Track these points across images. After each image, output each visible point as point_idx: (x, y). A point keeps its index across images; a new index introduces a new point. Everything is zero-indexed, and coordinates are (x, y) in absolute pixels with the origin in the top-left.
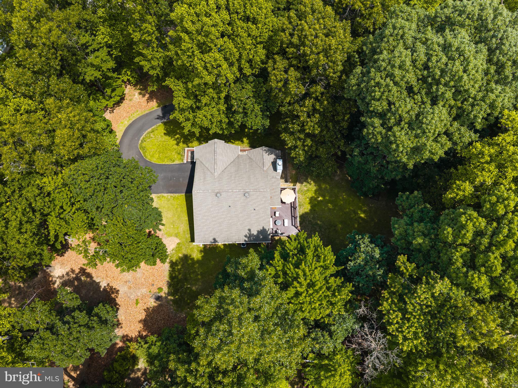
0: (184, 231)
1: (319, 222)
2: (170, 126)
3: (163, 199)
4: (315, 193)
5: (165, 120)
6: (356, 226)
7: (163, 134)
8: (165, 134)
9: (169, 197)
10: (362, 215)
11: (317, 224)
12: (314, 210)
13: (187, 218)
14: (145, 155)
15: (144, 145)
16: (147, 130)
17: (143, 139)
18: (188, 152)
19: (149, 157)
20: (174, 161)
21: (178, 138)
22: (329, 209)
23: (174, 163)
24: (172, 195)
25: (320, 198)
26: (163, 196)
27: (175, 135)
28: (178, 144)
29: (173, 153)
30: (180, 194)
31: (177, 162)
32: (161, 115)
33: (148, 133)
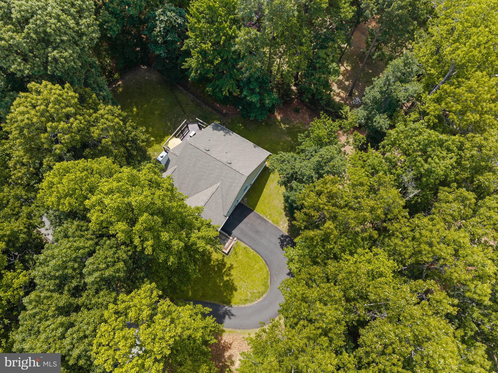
0: (273, 181)
1: (169, 124)
2: (226, 297)
3: (275, 219)
4: (153, 145)
5: (226, 307)
6: (146, 106)
7: (239, 290)
8: (236, 290)
9: (268, 217)
10: (135, 109)
11: (171, 124)
12: (164, 133)
13: (265, 190)
14: (268, 275)
15: (262, 289)
16: (250, 307)
17: (259, 297)
18: (227, 248)
19: (265, 271)
20: (245, 248)
21: (227, 275)
22: (153, 128)
23: (246, 246)
24: (265, 218)
25: (152, 139)
26: (273, 221)
27: (227, 281)
28: (231, 267)
29: (240, 257)
30: (259, 213)
31: (243, 245)
32: (227, 316)
33: (252, 301)
